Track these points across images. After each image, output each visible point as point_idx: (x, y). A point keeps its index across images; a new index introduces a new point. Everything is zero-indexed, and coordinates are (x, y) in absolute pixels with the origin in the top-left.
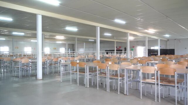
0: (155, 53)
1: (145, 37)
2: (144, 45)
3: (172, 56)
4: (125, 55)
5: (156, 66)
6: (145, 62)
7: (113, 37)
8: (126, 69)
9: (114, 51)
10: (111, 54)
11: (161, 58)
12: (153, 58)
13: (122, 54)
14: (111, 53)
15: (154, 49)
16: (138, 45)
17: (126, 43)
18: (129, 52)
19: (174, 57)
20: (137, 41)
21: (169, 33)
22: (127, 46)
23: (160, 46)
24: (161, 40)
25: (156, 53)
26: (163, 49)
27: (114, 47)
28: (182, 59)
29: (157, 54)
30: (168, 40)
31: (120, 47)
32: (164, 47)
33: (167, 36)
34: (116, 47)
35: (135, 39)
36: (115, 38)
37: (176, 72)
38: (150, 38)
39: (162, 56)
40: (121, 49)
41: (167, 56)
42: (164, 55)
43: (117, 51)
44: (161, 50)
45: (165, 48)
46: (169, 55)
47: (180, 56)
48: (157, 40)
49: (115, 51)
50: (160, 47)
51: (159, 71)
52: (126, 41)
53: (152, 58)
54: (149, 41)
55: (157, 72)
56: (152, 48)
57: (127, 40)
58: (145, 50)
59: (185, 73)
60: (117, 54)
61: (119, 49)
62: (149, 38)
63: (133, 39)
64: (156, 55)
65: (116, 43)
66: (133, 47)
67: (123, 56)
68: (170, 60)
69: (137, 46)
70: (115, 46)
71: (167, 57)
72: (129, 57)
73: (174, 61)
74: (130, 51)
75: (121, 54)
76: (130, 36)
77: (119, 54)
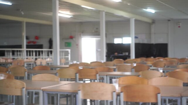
0: (124, 54)
1: (98, 12)
2: (96, 33)
3: (162, 59)
4: (48, 59)
5: (116, 82)
6: (95, 74)
7: (18, 10)
8: (43, 91)
9: (20, 46)
10: (11, 56)
11: (135, 65)
12: (116, 65)
13: (41, 57)
14: (11, 54)
15: (122, 44)
16: (84, 33)
17: (50, 27)
18: (58, 50)
19: (165, 62)
20: (81, 23)
21: (154, 5)
22: (52, 36)
23: (134, 36)
24: (136, 21)
25: (127, 54)
26: (141, 42)
27: (21, 37)
28: (181, 66)
29: (129, 56)
30: (154, 22)
31: (37, 38)
32: (144, 40)
33: (151, 11)
34: (27, 38)
35: (74, 17)
36: (23, 13)
37: (159, 96)
38: (112, 15)
39: (139, 60)
40: (39, 42)
41: (150, 59)
42: (144, 59)
43: (28, 47)
44: (137, 45)
45: (146, 42)
46: (155, 57)
47: (178, 59)
48: (127, 21)
49: (25, 49)
50: (136, 37)
51: (122, 95)
52: (52, 21)
53: (114, 65)
54: (108, 23)
55: (118, 95)
56: (117, 41)
57: (52, 19)
58: (99, 44)
59: (179, 97)
60: (29, 57)
61: (33, 42)
62: (107, 14)
63: (70, 17)
64: (125, 58)
65: (27, 26)
66: (71, 38)
67: (44, 60)
68: (153, 70)
69: (80, 35)
70: (24, 35)
71: (150, 61)
72: (59, 64)
73: (161, 71)
74: (61, 48)
75: (39, 55)
76: (60, 8)
77: (34, 57)
